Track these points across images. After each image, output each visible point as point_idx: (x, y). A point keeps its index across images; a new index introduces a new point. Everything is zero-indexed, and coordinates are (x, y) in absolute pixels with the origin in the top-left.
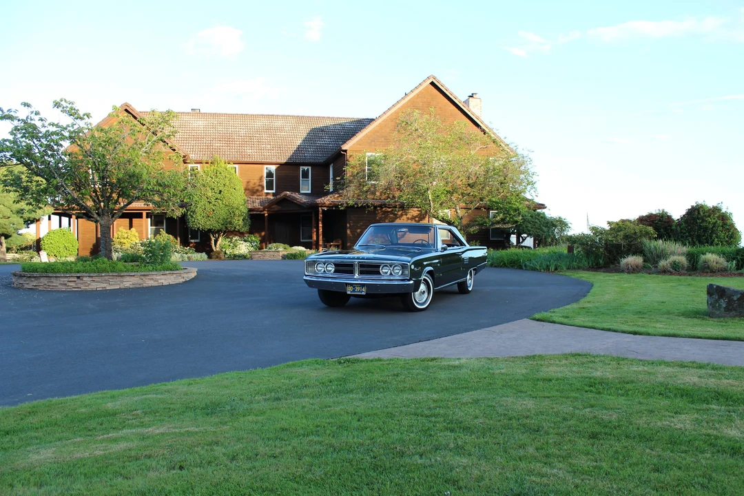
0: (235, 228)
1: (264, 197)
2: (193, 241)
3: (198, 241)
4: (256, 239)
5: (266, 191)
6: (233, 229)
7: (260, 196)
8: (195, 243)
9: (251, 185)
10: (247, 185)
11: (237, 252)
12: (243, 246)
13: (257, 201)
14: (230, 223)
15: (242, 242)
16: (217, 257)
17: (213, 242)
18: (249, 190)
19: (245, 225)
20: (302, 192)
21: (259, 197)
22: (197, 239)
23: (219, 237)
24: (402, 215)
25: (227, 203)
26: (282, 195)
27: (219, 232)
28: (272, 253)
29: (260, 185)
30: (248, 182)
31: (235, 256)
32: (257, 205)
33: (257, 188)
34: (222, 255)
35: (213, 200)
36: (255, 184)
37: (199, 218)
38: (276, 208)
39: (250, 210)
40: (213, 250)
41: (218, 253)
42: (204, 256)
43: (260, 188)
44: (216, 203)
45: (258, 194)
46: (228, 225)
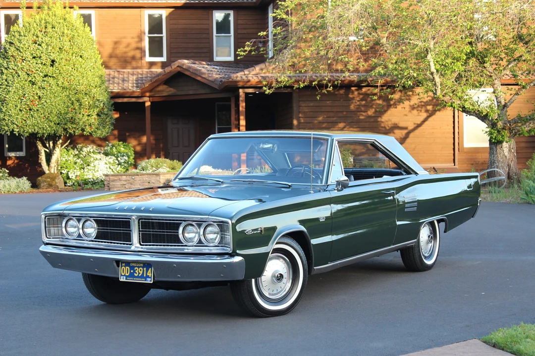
0: (83, 130)
1: (145, 70)
2: (12, 154)
3: (22, 154)
4: (126, 150)
5: (148, 59)
6: (78, 132)
7: (136, 68)
8: (17, 158)
9: (121, 49)
10: (114, 49)
11: (89, 175)
12: (102, 163)
13: (131, 78)
14: (72, 121)
15: (98, 156)
16: (50, 185)
17: (43, 157)
18: (116, 57)
19: (102, 124)
20: (217, 59)
21: (135, 71)
22: (21, 150)
23: (54, 147)
24: (400, 101)
25: (66, 84)
26: (175, 65)
27: (54, 138)
28: (146, 178)
29: (138, 48)
30: (116, 43)
31: (86, 182)
32: (130, 86)
33: (131, 54)
34: (59, 182)
35: (39, 79)
36: (128, 45)
37: (13, 112)
38: (166, 91)
39: (114, 96)
40: (44, 173)
41: (53, 177)
42: (24, 183)
43: (138, 54)
44: (44, 85)
45: (134, 64)
46: (69, 125)
